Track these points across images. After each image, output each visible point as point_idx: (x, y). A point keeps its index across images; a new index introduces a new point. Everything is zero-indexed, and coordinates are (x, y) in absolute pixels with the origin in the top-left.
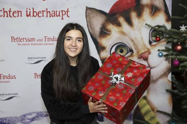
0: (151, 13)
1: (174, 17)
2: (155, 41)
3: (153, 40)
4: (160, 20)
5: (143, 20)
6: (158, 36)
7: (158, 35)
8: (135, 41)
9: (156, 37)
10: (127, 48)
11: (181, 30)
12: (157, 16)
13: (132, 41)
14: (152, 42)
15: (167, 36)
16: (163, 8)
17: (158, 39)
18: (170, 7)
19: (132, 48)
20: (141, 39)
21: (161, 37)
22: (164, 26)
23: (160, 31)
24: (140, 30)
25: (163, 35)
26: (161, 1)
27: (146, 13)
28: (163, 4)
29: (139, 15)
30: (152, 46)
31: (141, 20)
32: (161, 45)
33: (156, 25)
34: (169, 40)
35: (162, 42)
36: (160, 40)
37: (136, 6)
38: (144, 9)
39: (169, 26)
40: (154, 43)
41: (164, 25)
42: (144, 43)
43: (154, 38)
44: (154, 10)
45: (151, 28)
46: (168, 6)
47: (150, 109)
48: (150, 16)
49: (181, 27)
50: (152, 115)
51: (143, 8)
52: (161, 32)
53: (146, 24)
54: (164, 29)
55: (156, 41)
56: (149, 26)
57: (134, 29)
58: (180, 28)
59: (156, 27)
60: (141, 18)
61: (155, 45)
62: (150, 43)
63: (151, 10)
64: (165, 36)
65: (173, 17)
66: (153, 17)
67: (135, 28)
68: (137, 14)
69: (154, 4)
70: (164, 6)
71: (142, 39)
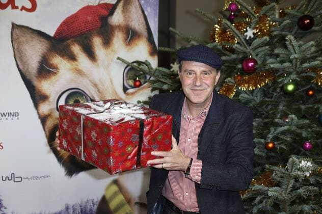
0: (126, 40)
1: (162, 49)
2: (133, 88)
3: (130, 86)
4: (141, 52)
5: (112, 51)
6: (138, 79)
7: (137, 76)
8: (100, 86)
9: (135, 81)
10: (86, 97)
11: (172, 70)
12: (136, 45)
13: (95, 85)
14: (128, 89)
15: (152, 78)
16: (145, 33)
17: (138, 83)
18: (155, 32)
19: (94, 98)
20: (110, 83)
21: (142, 81)
22: (147, 63)
23: (141, 70)
24: (108, 67)
25: (146, 77)
26: (141, 22)
27: (118, 39)
28: (145, 27)
29: (107, 42)
30: (128, 94)
31: (109, 50)
32: (142, 94)
33: (134, 60)
34: (156, 85)
35: (143, 88)
36: (141, 85)
37: (101, 28)
38: (115, 33)
39: (154, 62)
40: (131, 91)
41: (146, 61)
42: (115, 91)
43: (131, 83)
44: (131, 36)
45: (126, 65)
46: (152, 30)
47: (125, 202)
48: (124, 45)
49: (172, 65)
50: (127, 211)
51: (113, 31)
52: (142, 73)
53: (118, 58)
54: (147, 67)
55: (135, 86)
56: (123, 61)
57: (98, 65)
58: (172, 67)
59: (135, 64)
60: (111, 48)
61: (133, 94)
62: (125, 89)
63: (125, 36)
64: (148, 78)
65: (160, 48)
66: (129, 47)
67: (100, 65)
68: (103, 41)
69: (130, 25)
70: (146, 30)
71: (112, 83)
